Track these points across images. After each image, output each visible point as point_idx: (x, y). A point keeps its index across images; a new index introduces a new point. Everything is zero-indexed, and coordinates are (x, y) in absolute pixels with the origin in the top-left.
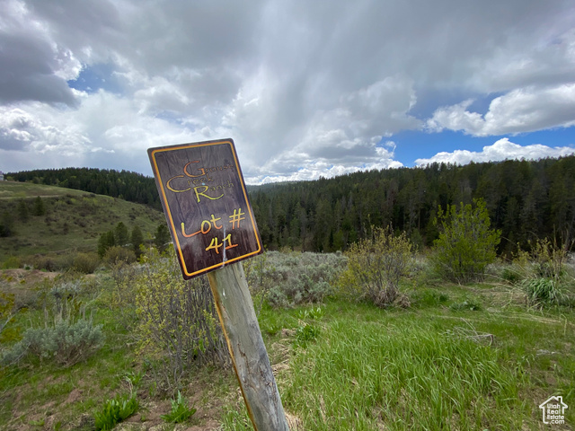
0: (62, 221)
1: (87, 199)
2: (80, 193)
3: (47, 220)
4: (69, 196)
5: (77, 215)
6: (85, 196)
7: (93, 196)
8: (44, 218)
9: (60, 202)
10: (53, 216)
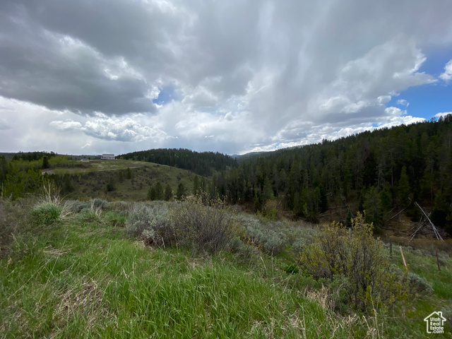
0: (140, 182)
1: (155, 168)
2: (152, 164)
3: (132, 182)
4: (146, 167)
5: (148, 179)
6: (154, 166)
7: (158, 166)
8: (130, 180)
9: (140, 171)
10: (135, 179)
